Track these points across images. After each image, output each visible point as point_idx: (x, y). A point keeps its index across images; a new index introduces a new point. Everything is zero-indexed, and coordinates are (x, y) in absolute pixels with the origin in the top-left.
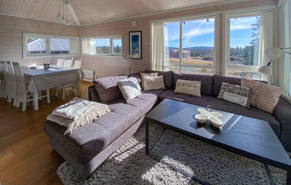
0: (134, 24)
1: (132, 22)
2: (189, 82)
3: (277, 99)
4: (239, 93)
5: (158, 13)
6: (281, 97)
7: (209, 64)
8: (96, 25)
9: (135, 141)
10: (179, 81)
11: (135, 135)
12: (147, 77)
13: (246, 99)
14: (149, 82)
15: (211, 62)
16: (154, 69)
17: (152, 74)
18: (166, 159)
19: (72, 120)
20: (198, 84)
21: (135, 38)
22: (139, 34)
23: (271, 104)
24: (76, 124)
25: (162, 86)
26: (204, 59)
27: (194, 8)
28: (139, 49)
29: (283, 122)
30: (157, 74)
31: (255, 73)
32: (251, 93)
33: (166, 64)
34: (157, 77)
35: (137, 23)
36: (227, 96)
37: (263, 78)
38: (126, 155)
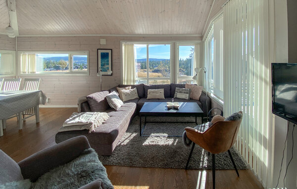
0: (103, 42)
1: (101, 40)
2: (156, 90)
3: (201, 93)
4: (185, 93)
5: (128, 36)
6: (202, 92)
7: (159, 76)
8: (48, 37)
9: (129, 134)
10: (149, 90)
11: (127, 131)
12: (123, 90)
13: (188, 95)
14: (126, 94)
15: (160, 74)
16: (125, 83)
17: (127, 88)
18: (152, 134)
19: (91, 124)
20: (162, 91)
21: (105, 56)
22: (109, 52)
23: (198, 95)
24: (95, 125)
25: (136, 96)
26: (153, 72)
27: (159, 36)
28: (110, 66)
29: (203, 103)
30: (131, 87)
31: (191, 80)
32: (190, 92)
33: (136, 79)
34: (132, 90)
35: (106, 41)
36: (179, 95)
37: (196, 83)
38: (127, 141)
